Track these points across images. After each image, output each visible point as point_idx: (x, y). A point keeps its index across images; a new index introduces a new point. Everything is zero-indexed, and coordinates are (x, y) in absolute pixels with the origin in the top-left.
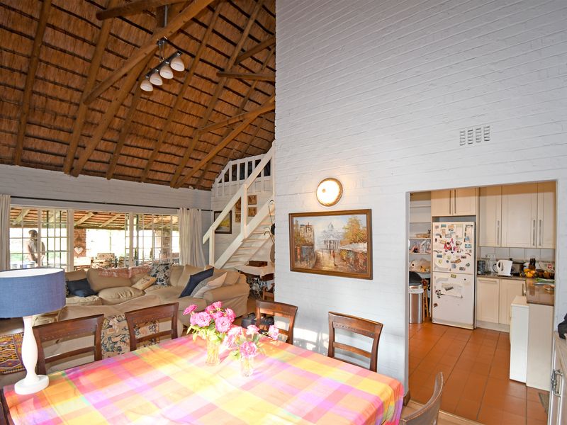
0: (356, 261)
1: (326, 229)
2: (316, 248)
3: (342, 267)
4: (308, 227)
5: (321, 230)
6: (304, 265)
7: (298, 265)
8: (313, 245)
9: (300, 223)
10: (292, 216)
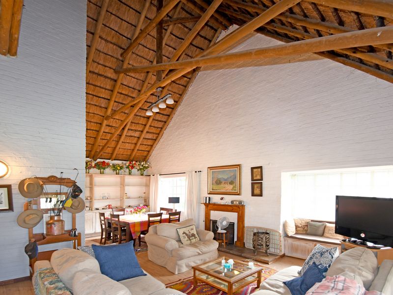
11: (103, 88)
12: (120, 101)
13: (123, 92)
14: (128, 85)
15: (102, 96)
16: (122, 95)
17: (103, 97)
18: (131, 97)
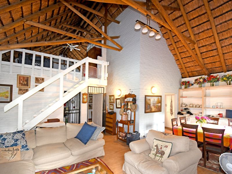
0: (159, 108)
1: (153, 100)
2: (151, 105)
3: (156, 110)
4: (150, 100)
5: (152, 100)
6: (148, 111)
7: (147, 111)
8: (150, 105)
9: (148, 98)
10: (146, 96)
11: (180, 26)
12: (198, 24)
13: (194, 17)
14: (193, 9)
15: (183, 31)
16: (196, 19)
17: (185, 30)
18: (202, 15)
